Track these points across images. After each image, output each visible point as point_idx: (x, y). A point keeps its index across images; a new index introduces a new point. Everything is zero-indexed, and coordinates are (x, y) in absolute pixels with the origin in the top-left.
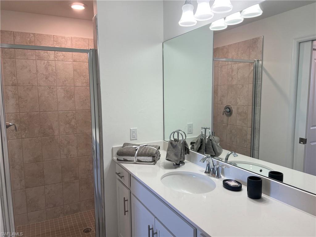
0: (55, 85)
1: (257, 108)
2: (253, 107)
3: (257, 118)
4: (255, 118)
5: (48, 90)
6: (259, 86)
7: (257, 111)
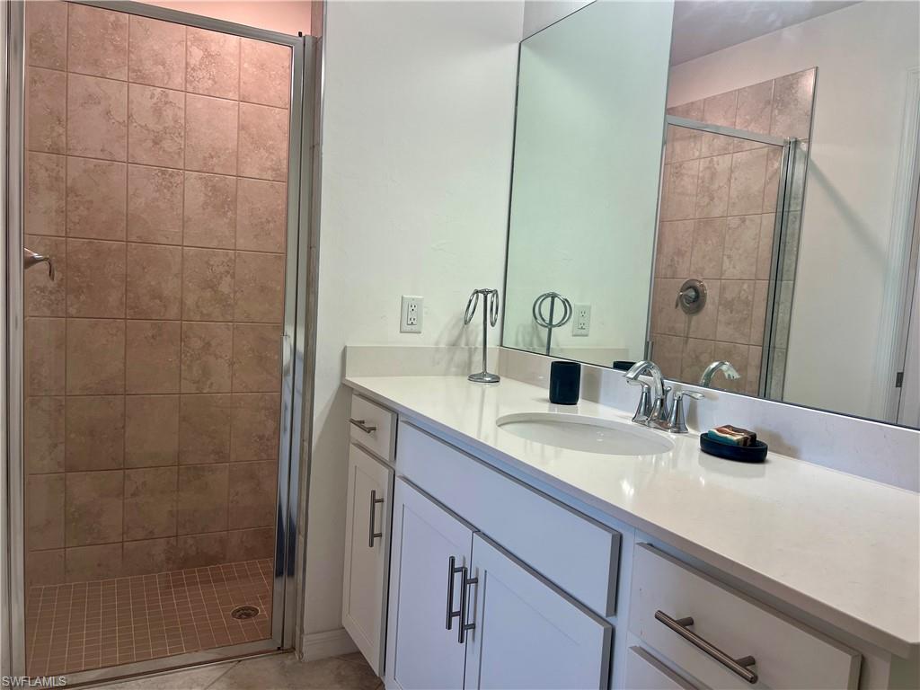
0: (181, 165)
1: (785, 285)
2: (773, 282)
3: (780, 315)
4: (775, 314)
5: (157, 178)
6: (795, 218)
7: (784, 296)
